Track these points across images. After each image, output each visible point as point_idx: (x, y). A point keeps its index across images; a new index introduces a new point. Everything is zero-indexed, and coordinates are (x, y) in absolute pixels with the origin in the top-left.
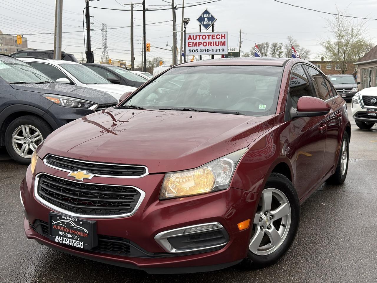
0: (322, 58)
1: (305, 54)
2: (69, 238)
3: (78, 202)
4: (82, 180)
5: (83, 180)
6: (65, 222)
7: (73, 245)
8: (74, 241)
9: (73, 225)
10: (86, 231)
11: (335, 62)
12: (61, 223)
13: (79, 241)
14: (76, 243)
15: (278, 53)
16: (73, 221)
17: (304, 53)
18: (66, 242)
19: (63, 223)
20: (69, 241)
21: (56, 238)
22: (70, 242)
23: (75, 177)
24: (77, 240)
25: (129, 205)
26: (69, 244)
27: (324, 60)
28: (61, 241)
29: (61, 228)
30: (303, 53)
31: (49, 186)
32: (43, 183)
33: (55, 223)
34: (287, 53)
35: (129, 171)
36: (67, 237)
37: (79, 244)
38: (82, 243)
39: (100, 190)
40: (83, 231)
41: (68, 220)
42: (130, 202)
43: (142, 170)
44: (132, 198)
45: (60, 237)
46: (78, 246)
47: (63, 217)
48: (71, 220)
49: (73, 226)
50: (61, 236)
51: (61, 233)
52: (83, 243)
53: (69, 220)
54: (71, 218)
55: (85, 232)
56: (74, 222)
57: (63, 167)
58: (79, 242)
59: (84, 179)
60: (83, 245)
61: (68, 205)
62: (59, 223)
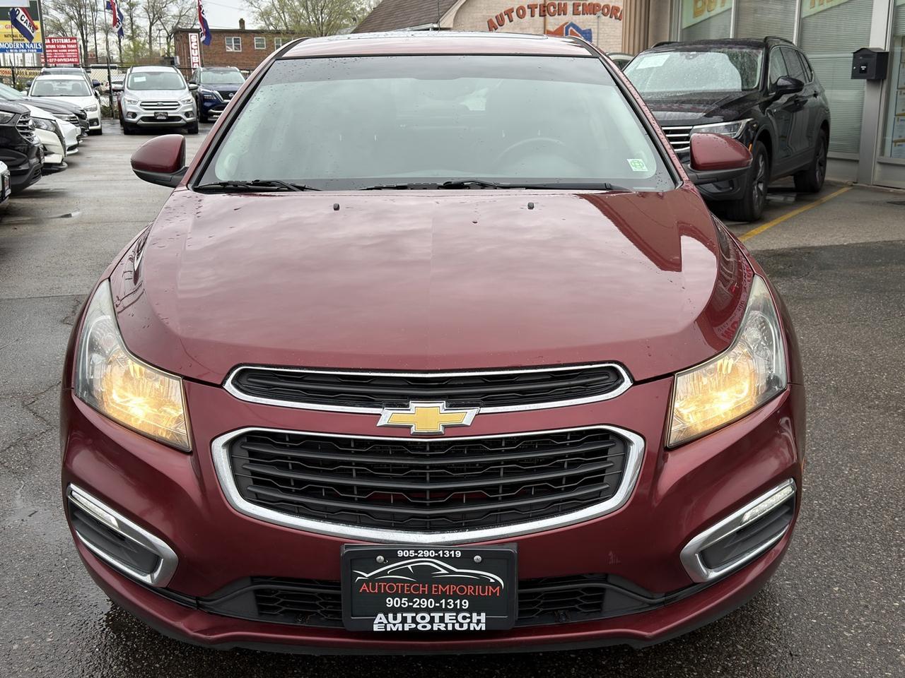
0: (242, 22)
1: (192, 10)
2: (428, 610)
3: (431, 499)
4: (441, 430)
5: (443, 433)
6: (409, 567)
7: (446, 627)
8: (447, 616)
9: (442, 569)
10: (493, 577)
11: (266, 31)
12: (391, 574)
13: (470, 610)
14: (456, 619)
15: (127, 7)
16: (443, 559)
17: (190, 9)
18: (417, 623)
19: (404, 572)
20: (428, 618)
21: (376, 621)
22: (432, 621)
23: (409, 427)
24: (457, 611)
25: (600, 480)
26: (429, 627)
27: (248, 27)
28: (394, 625)
29: (391, 588)
30: (189, 7)
31: (288, 467)
32: (251, 461)
33: (367, 576)
34: (149, 6)
35: (572, 383)
36: (418, 611)
37: (468, 620)
38: (479, 615)
39: (499, 452)
40: (485, 581)
41: (424, 557)
42: (603, 471)
43: (606, 375)
44: (606, 459)
45: (391, 616)
46: (465, 627)
47: (400, 554)
48: (437, 558)
49: (443, 571)
50: (395, 611)
51: (390, 602)
52: (483, 615)
53: (429, 557)
54: (437, 551)
55: (492, 581)
56: (449, 560)
57: (332, 401)
58: (468, 615)
59: (445, 427)
60: (483, 620)
61: (393, 514)
62: (384, 573)
